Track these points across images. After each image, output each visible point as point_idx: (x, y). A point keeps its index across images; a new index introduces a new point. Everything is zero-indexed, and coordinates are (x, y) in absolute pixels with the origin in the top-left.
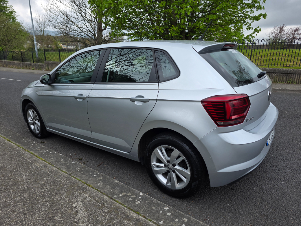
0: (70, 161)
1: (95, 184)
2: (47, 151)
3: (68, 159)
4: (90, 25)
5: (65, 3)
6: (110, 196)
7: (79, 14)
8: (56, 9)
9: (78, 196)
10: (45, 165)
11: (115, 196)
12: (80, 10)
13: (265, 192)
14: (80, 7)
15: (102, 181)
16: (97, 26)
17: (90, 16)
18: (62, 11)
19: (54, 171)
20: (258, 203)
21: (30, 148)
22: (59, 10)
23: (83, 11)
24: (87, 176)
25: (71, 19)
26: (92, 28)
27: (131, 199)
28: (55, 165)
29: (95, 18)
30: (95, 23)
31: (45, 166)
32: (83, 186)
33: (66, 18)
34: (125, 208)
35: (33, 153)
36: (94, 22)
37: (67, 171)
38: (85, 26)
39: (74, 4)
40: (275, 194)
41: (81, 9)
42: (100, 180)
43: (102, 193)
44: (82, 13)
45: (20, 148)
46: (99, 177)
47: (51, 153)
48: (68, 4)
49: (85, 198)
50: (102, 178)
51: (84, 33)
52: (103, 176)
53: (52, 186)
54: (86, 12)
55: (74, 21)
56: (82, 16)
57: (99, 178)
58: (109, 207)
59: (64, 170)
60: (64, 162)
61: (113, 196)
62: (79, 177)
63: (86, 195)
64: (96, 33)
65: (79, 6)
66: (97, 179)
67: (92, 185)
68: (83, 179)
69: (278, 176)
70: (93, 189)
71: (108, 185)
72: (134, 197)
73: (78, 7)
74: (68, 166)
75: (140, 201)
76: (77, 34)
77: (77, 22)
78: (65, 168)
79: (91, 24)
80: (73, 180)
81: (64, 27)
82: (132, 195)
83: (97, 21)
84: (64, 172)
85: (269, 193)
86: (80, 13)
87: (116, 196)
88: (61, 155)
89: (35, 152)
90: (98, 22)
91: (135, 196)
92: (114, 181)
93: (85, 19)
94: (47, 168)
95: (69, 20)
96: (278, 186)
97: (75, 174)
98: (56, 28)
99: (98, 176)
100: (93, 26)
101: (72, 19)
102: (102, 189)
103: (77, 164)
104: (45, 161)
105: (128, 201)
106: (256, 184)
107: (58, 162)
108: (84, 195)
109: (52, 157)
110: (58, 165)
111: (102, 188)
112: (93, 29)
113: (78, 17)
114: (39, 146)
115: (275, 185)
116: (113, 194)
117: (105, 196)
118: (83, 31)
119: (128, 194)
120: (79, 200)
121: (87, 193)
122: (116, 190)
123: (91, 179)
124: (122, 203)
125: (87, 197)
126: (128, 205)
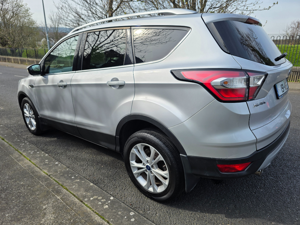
0: (53, 161)
1: (71, 186)
2: (35, 151)
6: (81, 199)
9: (51, 198)
10: (29, 165)
11: (86, 200)
15: (78, 184)
19: (36, 171)
24: (65, 177)
27: (100, 203)
28: (38, 165)
32: (58, 188)
34: (92, 212)
35: (21, 152)
37: (48, 172)
42: (76, 182)
43: (74, 196)
47: (39, 153)
49: (57, 200)
52: (80, 178)
53: (30, 187)
57: (76, 180)
58: (77, 211)
59: (46, 171)
60: (48, 163)
61: (84, 199)
62: (57, 178)
63: (58, 197)
66: (74, 181)
67: (68, 187)
68: (60, 181)
70: (67, 192)
71: (83, 187)
72: (104, 202)
74: (50, 166)
75: (108, 206)
78: (47, 169)
80: (50, 182)
82: (102, 199)
84: (45, 173)
88: (47, 155)
89: (24, 151)
91: (105, 200)
92: (90, 184)
97: (54, 176)
99: (76, 178)
102: (76, 191)
103: (59, 165)
104: (30, 161)
105: (97, 205)
107: (42, 163)
108: (56, 197)
109: (38, 157)
110: (42, 166)
114: (29, 146)
116: (85, 197)
117: (76, 199)
119: (99, 198)
120: (51, 202)
121: (60, 195)
122: (89, 193)
123: (68, 181)
124: (90, 207)
125: (59, 199)
126: (96, 209)
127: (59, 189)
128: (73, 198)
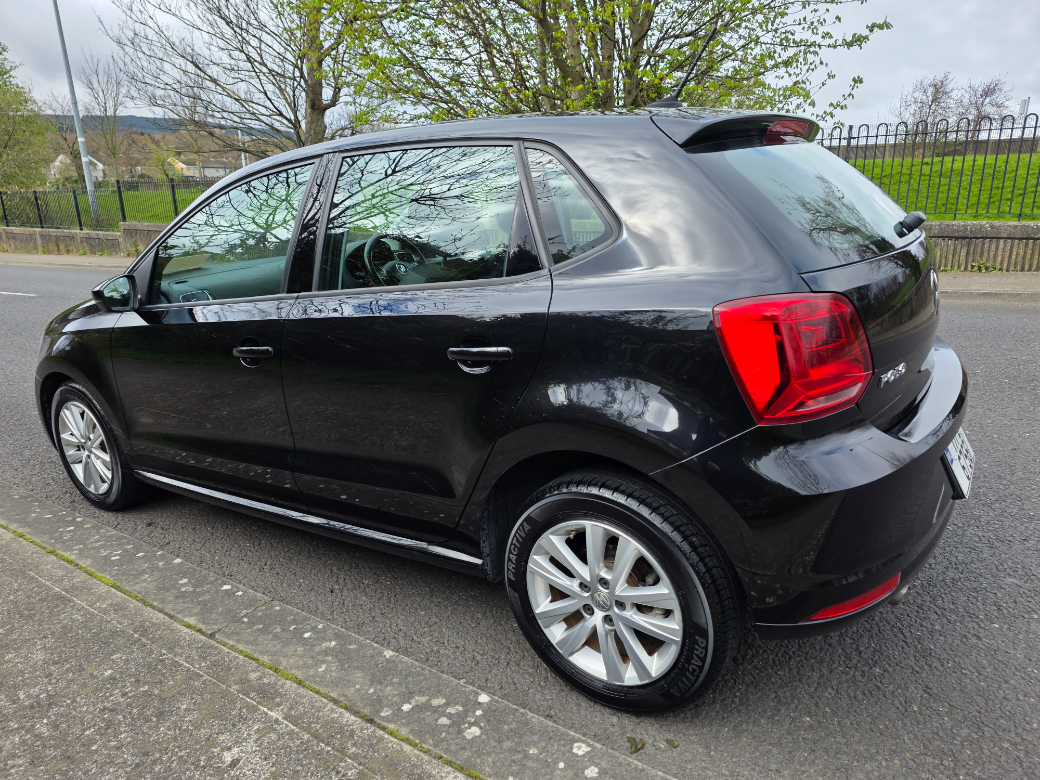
0: (211, 583)
1: (309, 667)
2: (126, 551)
3: (204, 577)
4: (277, 91)
5: (185, 14)
6: (366, 711)
7: (237, 53)
8: (155, 38)
9: (243, 719)
10: (118, 604)
11: (385, 713)
12: (240, 38)
13: (936, 664)
14: (242, 29)
15: (336, 657)
16: (303, 94)
17: (277, 60)
18: (177, 43)
19: (153, 624)
20: (915, 709)
21: (64, 542)
22: (164, 42)
23: (254, 42)
24: (276, 636)
25: (209, 72)
26: (287, 102)
27: (444, 721)
28: (154, 600)
29: (296, 66)
30: (296, 83)
31: (118, 608)
32: (261, 678)
33: (191, 68)
34: (426, 758)
35: (73, 558)
36: (294, 79)
37: (203, 623)
38: (262, 96)
39: (219, 20)
40: (970, 668)
41: (245, 35)
42: (326, 652)
43: (335, 701)
44: (250, 48)
45: (25, 542)
46: (324, 639)
47: (144, 556)
48: (196, 17)
49: (271, 726)
50: (333, 643)
51: (259, 120)
52: (337, 636)
53: (145, 683)
54: (263, 46)
55: (222, 79)
56: (249, 59)
57: (325, 645)
58: (365, 757)
59: (192, 621)
60: (191, 589)
61: (378, 712)
62: (247, 643)
63: (273, 714)
64: (300, 118)
65: (237, 26)
66: (317, 649)
67: (299, 675)
68: (262, 653)
69: (974, 601)
70: (302, 689)
71: (357, 668)
72: (458, 714)
73: (233, 28)
74: (204, 601)
75: (481, 728)
76: (235, 125)
77: (231, 81)
78: (195, 611)
79: (283, 86)
80: (223, 658)
81: (187, 101)
82: (447, 704)
83: (302, 76)
84: (189, 626)
85: (949, 668)
86: (242, 51)
87: (390, 712)
88: (178, 561)
89: (81, 554)
90: (306, 81)
91: (461, 709)
92: (380, 654)
93: (261, 71)
94: (124, 616)
95: (202, 75)
96: (979, 638)
97: (232, 633)
98: (159, 105)
99: (321, 636)
100: (291, 94)
101: (214, 71)
102: (337, 686)
103: (240, 593)
104: (118, 588)
105: (435, 730)
106: (900, 636)
107: (168, 590)
108: (267, 714)
109: (144, 572)
110: (169, 602)
111: (335, 684)
112: (290, 105)
113: (233, 62)
114: (98, 533)
115: (969, 636)
116: (378, 703)
117: (347, 715)
118: (254, 114)
119: (436, 702)
120: (249, 735)
121: (279, 705)
122: (389, 689)
123: (292, 648)
124: (411, 737)
125: (277, 721)
126: (436, 746)
127: (266, 681)
128: (333, 711)
